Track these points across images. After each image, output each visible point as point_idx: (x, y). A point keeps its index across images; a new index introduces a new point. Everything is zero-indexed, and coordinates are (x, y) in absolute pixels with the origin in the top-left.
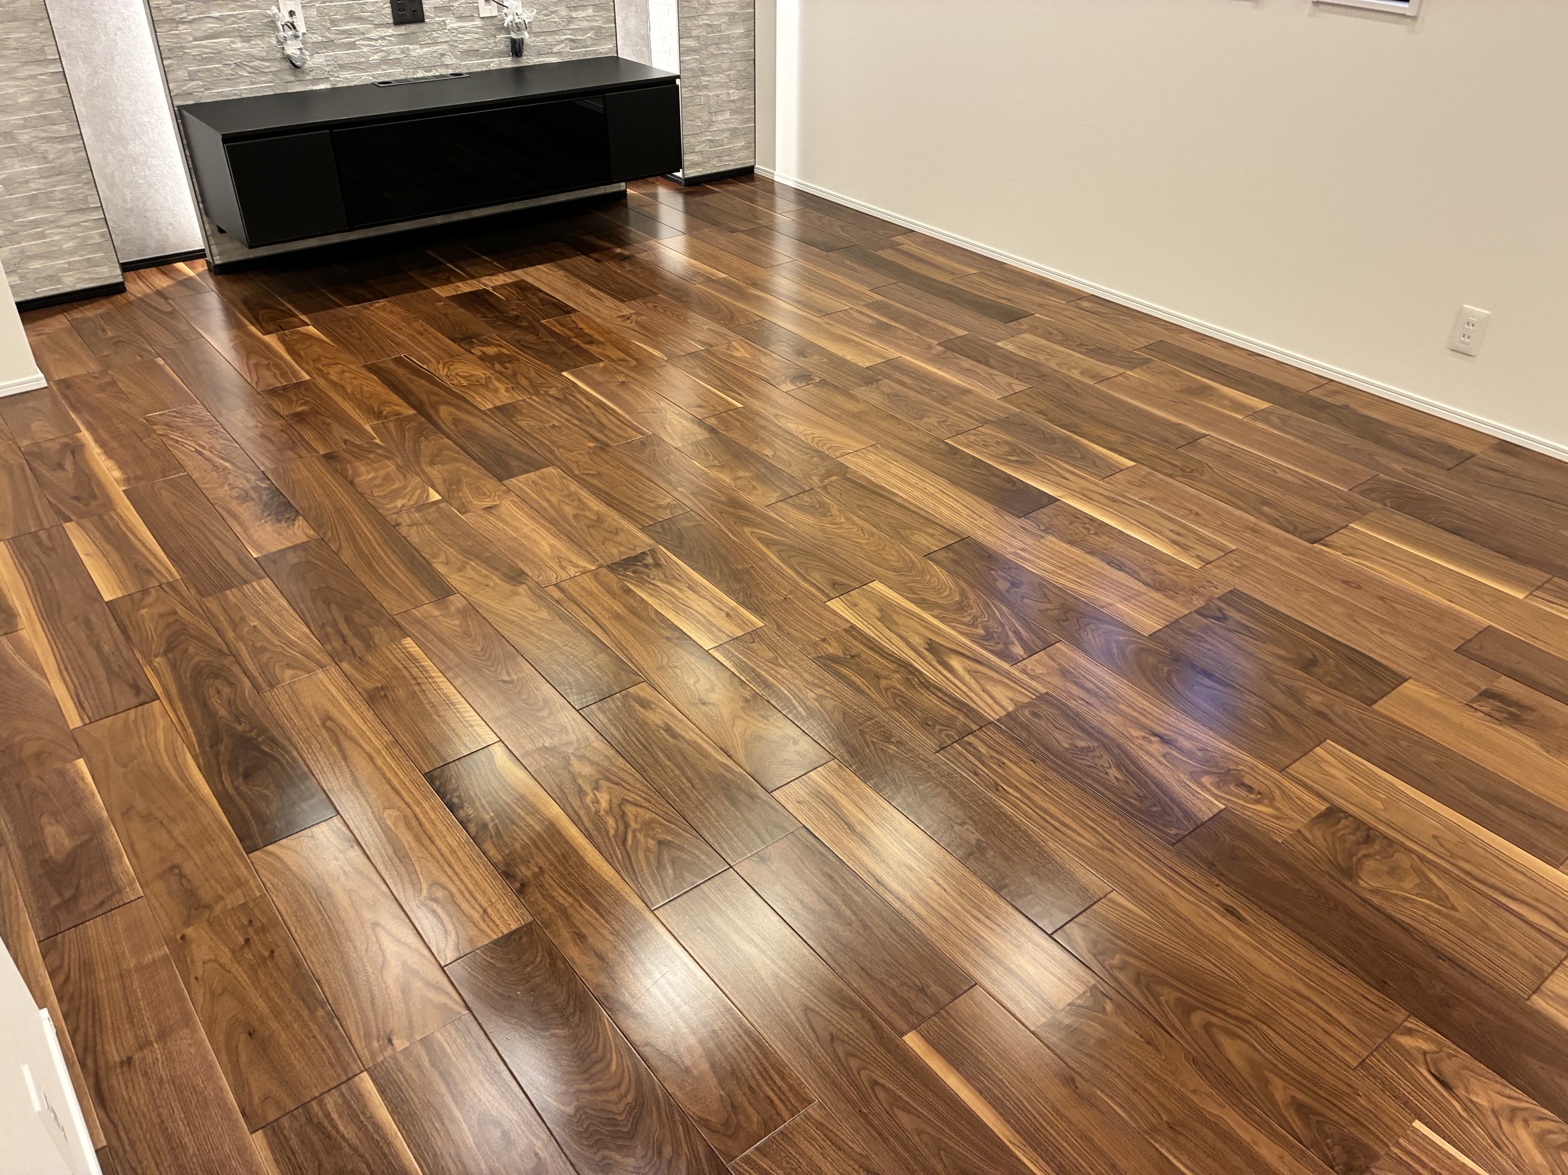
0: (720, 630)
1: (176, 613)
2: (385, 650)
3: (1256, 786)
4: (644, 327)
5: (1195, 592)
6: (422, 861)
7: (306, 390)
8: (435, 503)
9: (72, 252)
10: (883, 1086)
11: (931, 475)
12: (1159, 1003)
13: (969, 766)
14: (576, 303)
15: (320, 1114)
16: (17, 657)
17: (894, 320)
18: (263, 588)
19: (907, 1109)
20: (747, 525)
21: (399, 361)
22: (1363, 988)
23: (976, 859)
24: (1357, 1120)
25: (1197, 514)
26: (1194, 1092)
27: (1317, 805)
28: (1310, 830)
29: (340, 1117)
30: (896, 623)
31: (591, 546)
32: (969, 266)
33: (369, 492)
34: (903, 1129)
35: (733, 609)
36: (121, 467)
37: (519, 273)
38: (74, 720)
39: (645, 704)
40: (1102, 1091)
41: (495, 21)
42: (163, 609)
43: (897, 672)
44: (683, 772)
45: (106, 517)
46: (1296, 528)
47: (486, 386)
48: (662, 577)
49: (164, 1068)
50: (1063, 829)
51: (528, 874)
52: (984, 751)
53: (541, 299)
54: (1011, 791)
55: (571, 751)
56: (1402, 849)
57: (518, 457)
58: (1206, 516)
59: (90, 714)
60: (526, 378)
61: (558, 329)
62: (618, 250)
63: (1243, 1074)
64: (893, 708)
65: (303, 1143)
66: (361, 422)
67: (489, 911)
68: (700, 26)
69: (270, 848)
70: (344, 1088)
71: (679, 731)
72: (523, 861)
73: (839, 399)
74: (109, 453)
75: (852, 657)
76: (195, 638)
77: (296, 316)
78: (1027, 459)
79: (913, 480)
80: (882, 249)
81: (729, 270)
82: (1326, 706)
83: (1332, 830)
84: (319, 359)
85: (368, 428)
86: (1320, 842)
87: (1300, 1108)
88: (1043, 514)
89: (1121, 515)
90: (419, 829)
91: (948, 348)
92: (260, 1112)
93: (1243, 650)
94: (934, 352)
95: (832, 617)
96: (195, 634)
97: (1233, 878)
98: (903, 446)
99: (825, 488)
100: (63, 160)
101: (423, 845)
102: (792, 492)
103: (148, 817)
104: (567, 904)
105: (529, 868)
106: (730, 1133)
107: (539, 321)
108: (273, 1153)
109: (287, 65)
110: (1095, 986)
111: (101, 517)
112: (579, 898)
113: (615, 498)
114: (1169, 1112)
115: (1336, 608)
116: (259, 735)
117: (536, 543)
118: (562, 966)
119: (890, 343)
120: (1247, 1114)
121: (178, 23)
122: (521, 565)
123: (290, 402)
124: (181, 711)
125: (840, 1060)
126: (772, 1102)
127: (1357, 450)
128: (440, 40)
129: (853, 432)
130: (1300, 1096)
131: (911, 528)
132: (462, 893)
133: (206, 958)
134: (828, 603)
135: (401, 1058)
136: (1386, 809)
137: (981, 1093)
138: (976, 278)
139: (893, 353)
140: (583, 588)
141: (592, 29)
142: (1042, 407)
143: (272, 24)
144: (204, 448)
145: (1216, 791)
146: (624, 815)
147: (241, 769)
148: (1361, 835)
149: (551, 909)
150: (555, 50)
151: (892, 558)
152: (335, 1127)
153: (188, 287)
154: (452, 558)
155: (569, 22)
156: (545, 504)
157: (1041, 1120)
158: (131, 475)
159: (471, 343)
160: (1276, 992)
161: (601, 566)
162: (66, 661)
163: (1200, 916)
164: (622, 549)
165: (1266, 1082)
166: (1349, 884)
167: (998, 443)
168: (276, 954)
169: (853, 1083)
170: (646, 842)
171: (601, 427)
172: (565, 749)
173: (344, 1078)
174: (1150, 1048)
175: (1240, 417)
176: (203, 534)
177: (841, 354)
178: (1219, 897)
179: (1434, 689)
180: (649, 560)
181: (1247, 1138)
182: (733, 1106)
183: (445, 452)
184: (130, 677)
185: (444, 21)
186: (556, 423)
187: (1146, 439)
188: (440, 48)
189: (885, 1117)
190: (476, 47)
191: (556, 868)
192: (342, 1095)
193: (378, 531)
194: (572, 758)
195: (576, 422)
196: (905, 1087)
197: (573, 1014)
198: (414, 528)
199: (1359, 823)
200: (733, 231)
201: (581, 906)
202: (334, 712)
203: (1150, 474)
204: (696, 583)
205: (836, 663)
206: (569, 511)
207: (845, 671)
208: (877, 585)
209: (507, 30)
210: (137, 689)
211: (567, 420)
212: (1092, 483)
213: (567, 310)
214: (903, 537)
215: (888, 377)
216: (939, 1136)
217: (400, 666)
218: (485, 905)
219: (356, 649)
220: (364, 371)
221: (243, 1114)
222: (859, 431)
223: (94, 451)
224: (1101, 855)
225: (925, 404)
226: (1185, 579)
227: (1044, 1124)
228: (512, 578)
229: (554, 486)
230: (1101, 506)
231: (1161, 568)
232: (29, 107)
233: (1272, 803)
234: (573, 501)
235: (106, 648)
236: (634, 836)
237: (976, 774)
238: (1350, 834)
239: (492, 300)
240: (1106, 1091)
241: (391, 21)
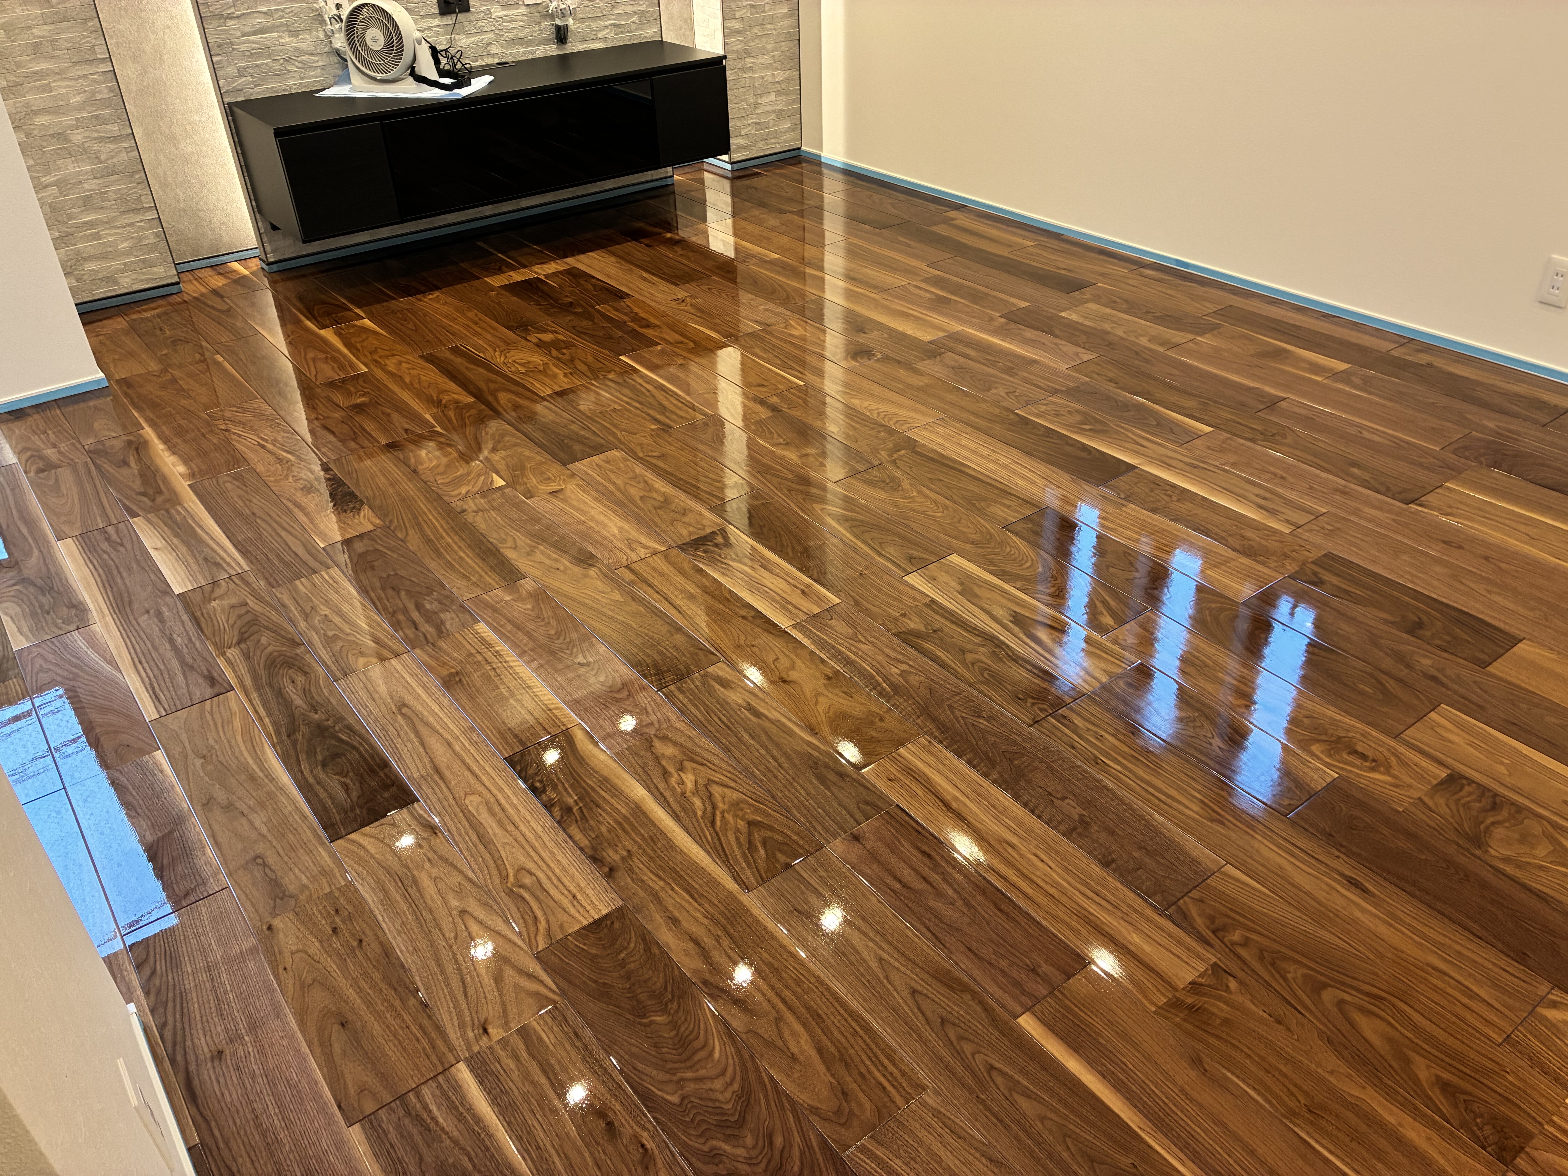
0: (797, 608)
1: (247, 604)
2: (457, 635)
3: (1370, 753)
4: (699, 309)
5: (1287, 556)
6: (507, 847)
7: (364, 381)
8: (500, 488)
9: (128, 253)
10: (999, 1071)
11: (1004, 447)
12: (1285, 979)
13: (1065, 739)
14: (630, 288)
15: (418, 1106)
16: (90, 652)
17: (953, 293)
18: (332, 578)
19: (1027, 1094)
20: (817, 502)
21: (455, 350)
22: (1503, 961)
23: (1079, 834)
24: (1507, 1099)
25: (1282, 478)
26: (1332, 1072)
27: (1437, 772)
28: (1432, 798)
29: (439, 1108)
30: (977, 596)
31: (660, 527)
32: (1025, 238)
33: (432, 479)
34: (1024, 1116)
35: (809, 586)
36: (186, 461)
37: (570, 260)
38: (149, 711)
39: (725, 684)
40: (1233, 1073)
41: (540, 8)
42: (233, 601)
43: (983, 646)
44: (769, 752)
45: (173, 511)
46: (1388, 489)
47: (544, 372)
48: (733, 556)
49: (256, 1061)
50: (1169, 801)
51: (617, 858)
52: (1080, 725)
53: (594, 286)
54: (1112, 764)
55: (652, 732)
56: (1531, 815)
57: (581, 440)
58: (1291, 479)
59: (166, 706)
60: (585, 364)
61: (613, 314)
62: (669, 235)
63: (1382, 1052)
64: (982, 683)
65: (402, 1136)
66: (420, 411)
67: (579, 897)
68: (744, 7)
69: (352, 836)
70: (440, 1078)
71: (762, 710)
72: (610, 845)
73: (902, 373)
74: (173, 449)
75: (935, 631)
76: (267, 628)
77: (351, 310)
78: (1099, 427)
79: (986, 452)
80: (935, 224)
81: (782, 250)
82: (1438, 670)
83: (1457, 797)
84: (376, 351)
85: (428, 417)
86: (1444, 810)
87: (1445, 1087)
88: (1122, 482)
89: (1203, 481)
90: (501, 815)
91: (1010, 320)
92: (356, 1105)
93: (1343, 615)
94: (996, 324)
95: (911, 592)
96: (266, 624)
97: (1354, 849)
98: (972, 418)
99: (894, 462)
100: (115, 160)
101: (507, 831)
102: (861, 467)
103: (229, 807)
104: (657, 888)
105: (616, 851)
106: (843, 1121)
107: (593, 307)
108: (371, 1146)
109: (336, 59)
110: (1215, 963)
111: (167, 511)
112: (670, 881)
113: (681, 479)
114: (1307, 1094)
115: (1438, 569)
116: (335, 723)
117: (605, 526)
118: (657, 951)
119: (952, 317)
120: (1390, 1094)
121: (227, 18)
122: (591, 549)
123: (350, 394)
124: (257, 702)
125: (952, 1044)
126: (884, 1088)
127: (1444, 408)
128: (486, 29)
129: (918, 406)
130: (1445, 1075)
131: (984, 499)
132: (549, 878)
133: (294, 948)
134: (906, 578)
135: (498, 1049)
136: (1510, 775)
137: (1104, 1077)
138: (1035, 251)
139: (956, 327)
140: (654, 569)
141: (636, 13)
142: (1111, 375)
143: (319, 18)
144: (266, 441)
145: (1327, 760)
146: (710, 796)
147: (320, 758)
148: (1486, 802)
149: (641, 893)
150: (600, 35)
151: (967, 530)
152: (433, 1119)
153: (243, 286)
154: (519, 543)
155: (613, 7)
156: (611, 487)
157: (1171, 1105)
158: (196, 469)
159: (526, 330)
160: (1412, 968)
161: (670, 547)
162: (140, 655)
163: (1322, 889)
164: (691, 529)
165: (1407, 1061)
166: (1478, 852)
167: (1069, 412)
168: (364, 943)
169: (967, 1067)
170: (736, 824)
171: (663, 409)
172: (647, 731)
173: (441, 1069)
174: (1280, 1027)
175: (1319, 379)
176: (270, 525)
177: (901, 329)
178: (1339, 868)
179: (1551, 649)
180: (720, 540)
181: (1392, 1120)
182: (844, 1093)
183: (507, 439)
184: (203, 668)
185: (489, 10)
186: (616, 406)
187: (1222, 404)
188: (486, 37)
189: (1005, 1103)
190: (522, 35)
191: (644, 851)
192: (440, 1086)
193: (443, 518)
194: (654, 739)
195: (637, 405)
196: (1023, 1071)
197: (672, 1001)
198: (480, 513)
199: (1483, 790)
200: (782, 212)
201: (673, 889)
202: (410, 700)
203: (1228, 438)
204: (769, 561)
205: (918, 637)
206: (635, 492)
207: (928, 646)
208: (955, 558)
209: (552, 17)
210: (212, 681)
211: (627, 403)
212: (1168, 449)
213: (621, 296)
214: (978, 509)
215: (951, 350)
216: (1064, 1122)
217: (474, 651)
218: (574, 891)
219: (429, 636)
220: (420, 361)
221: (339, 1107)
222: (925, 404)
223: (158, 447)
224: (1211, 827)
225: (991, 376)
226: (1275, 544)
227: (1173, 1108)
228: (582, 561)
229: (619, 469)
230: (1182, 473)
231: (1249, 533)
232: (81, 107)
233: (1388, 771)
234: (639, 482)
235: (179, 640)
236: (723, 817)
237: (1073, 747)
238: (1474, 801)
239: (545, 288)
240: (1238, 1072)
241: (437, 11)
